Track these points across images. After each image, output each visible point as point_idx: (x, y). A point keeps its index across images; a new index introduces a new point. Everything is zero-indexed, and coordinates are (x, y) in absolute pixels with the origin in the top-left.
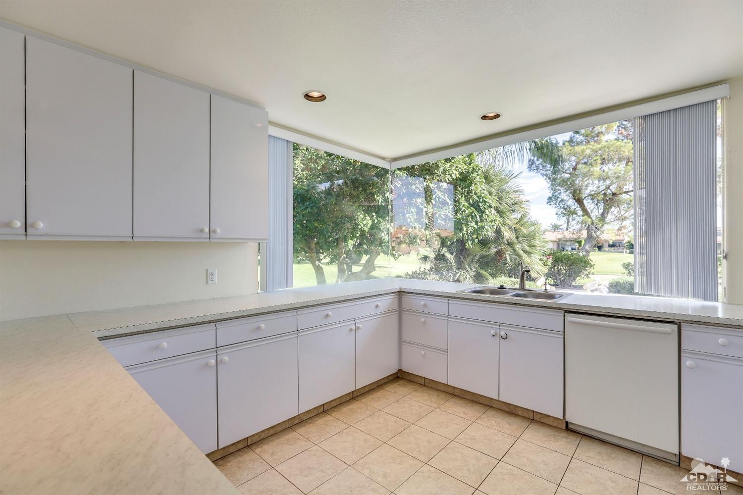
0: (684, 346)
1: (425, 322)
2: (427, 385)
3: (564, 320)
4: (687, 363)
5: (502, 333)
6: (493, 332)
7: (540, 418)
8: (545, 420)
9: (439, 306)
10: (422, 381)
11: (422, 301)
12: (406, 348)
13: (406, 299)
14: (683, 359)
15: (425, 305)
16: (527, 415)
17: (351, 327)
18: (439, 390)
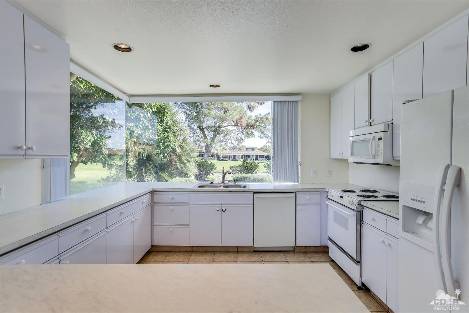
0: (297, 202)
1: (172, 210)
2: (172, 250)
3: (254, 197)
4: (298, 208)
5: (224, 209)
6: (218, 209)
7: (241, 250)
8: (244, 250)
9: (184, 198)
10: (168, 249)
11: (170, 196)
12: (156, 229)
13: (156, 195)
14: (297, 207)
15: (172, 199)
16: (234, 250)
17: (132, 220)
18: (181, 252)
